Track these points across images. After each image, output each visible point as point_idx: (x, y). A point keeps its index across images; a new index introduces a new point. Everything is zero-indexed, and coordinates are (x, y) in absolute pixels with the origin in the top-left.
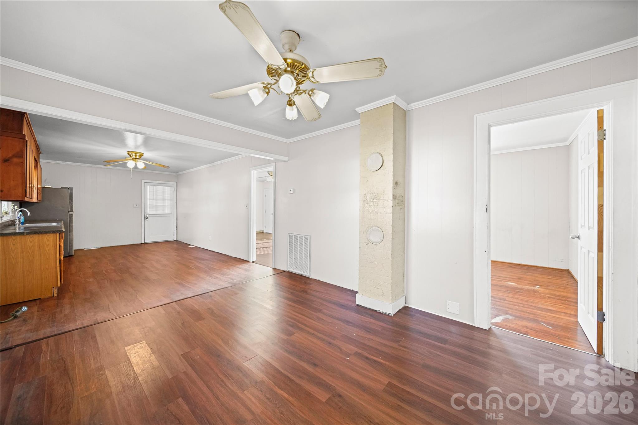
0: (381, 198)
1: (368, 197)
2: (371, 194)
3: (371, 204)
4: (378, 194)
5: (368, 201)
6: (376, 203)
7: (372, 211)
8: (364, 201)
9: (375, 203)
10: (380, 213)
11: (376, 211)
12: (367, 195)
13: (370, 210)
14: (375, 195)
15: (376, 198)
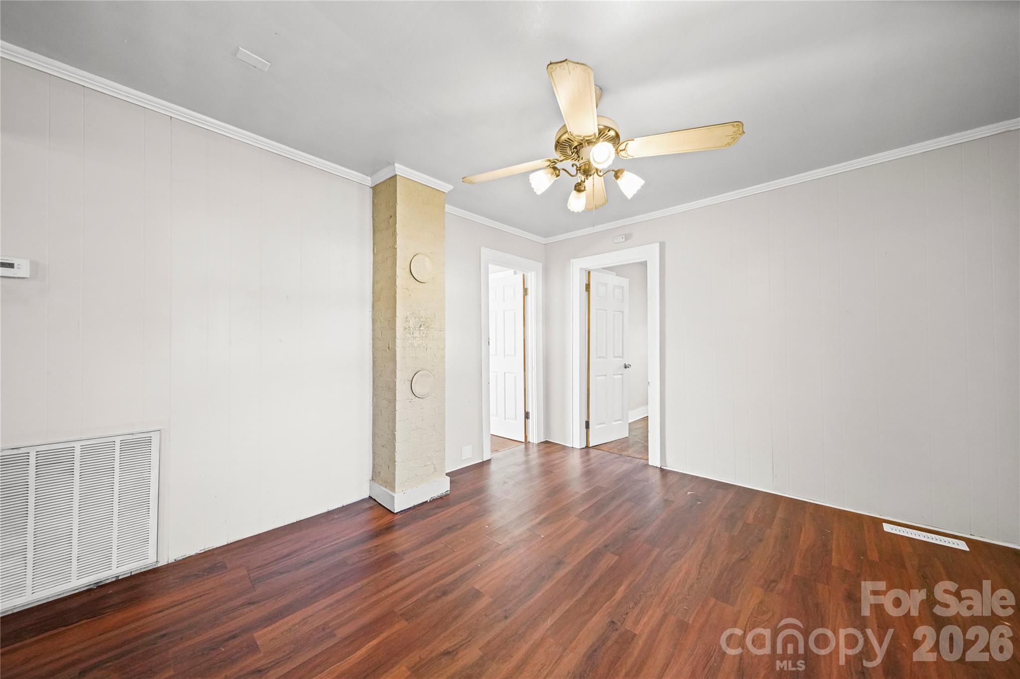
0: (431, 326)
1: (411, 324)
2: (416, 317)
3: (416, 334)
4: (426, 319)
5: (412, 329)
6: (424, 333)
7: (419, 345)
8: (405, 329)
9: (422, 333)
10: (430, 348)
11: (424, 345)
12: (409, 319)
13: (414, 344)
14: (422, 320)
15: (424, 325)
